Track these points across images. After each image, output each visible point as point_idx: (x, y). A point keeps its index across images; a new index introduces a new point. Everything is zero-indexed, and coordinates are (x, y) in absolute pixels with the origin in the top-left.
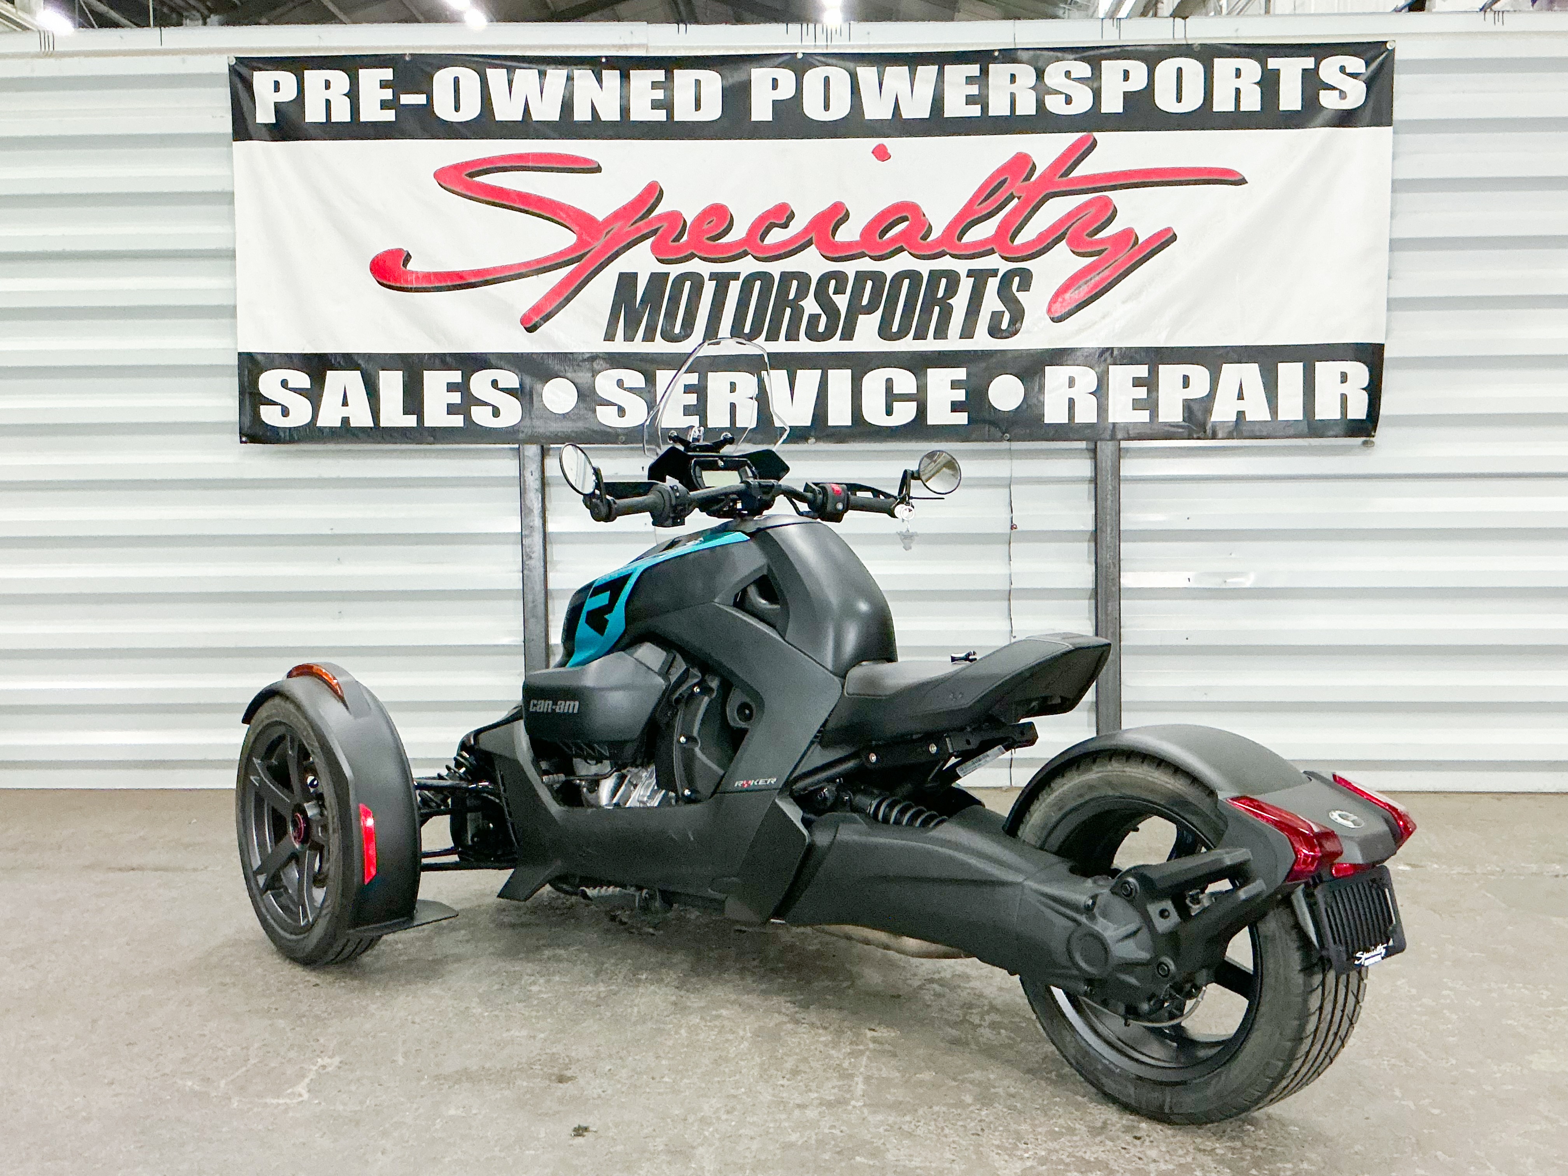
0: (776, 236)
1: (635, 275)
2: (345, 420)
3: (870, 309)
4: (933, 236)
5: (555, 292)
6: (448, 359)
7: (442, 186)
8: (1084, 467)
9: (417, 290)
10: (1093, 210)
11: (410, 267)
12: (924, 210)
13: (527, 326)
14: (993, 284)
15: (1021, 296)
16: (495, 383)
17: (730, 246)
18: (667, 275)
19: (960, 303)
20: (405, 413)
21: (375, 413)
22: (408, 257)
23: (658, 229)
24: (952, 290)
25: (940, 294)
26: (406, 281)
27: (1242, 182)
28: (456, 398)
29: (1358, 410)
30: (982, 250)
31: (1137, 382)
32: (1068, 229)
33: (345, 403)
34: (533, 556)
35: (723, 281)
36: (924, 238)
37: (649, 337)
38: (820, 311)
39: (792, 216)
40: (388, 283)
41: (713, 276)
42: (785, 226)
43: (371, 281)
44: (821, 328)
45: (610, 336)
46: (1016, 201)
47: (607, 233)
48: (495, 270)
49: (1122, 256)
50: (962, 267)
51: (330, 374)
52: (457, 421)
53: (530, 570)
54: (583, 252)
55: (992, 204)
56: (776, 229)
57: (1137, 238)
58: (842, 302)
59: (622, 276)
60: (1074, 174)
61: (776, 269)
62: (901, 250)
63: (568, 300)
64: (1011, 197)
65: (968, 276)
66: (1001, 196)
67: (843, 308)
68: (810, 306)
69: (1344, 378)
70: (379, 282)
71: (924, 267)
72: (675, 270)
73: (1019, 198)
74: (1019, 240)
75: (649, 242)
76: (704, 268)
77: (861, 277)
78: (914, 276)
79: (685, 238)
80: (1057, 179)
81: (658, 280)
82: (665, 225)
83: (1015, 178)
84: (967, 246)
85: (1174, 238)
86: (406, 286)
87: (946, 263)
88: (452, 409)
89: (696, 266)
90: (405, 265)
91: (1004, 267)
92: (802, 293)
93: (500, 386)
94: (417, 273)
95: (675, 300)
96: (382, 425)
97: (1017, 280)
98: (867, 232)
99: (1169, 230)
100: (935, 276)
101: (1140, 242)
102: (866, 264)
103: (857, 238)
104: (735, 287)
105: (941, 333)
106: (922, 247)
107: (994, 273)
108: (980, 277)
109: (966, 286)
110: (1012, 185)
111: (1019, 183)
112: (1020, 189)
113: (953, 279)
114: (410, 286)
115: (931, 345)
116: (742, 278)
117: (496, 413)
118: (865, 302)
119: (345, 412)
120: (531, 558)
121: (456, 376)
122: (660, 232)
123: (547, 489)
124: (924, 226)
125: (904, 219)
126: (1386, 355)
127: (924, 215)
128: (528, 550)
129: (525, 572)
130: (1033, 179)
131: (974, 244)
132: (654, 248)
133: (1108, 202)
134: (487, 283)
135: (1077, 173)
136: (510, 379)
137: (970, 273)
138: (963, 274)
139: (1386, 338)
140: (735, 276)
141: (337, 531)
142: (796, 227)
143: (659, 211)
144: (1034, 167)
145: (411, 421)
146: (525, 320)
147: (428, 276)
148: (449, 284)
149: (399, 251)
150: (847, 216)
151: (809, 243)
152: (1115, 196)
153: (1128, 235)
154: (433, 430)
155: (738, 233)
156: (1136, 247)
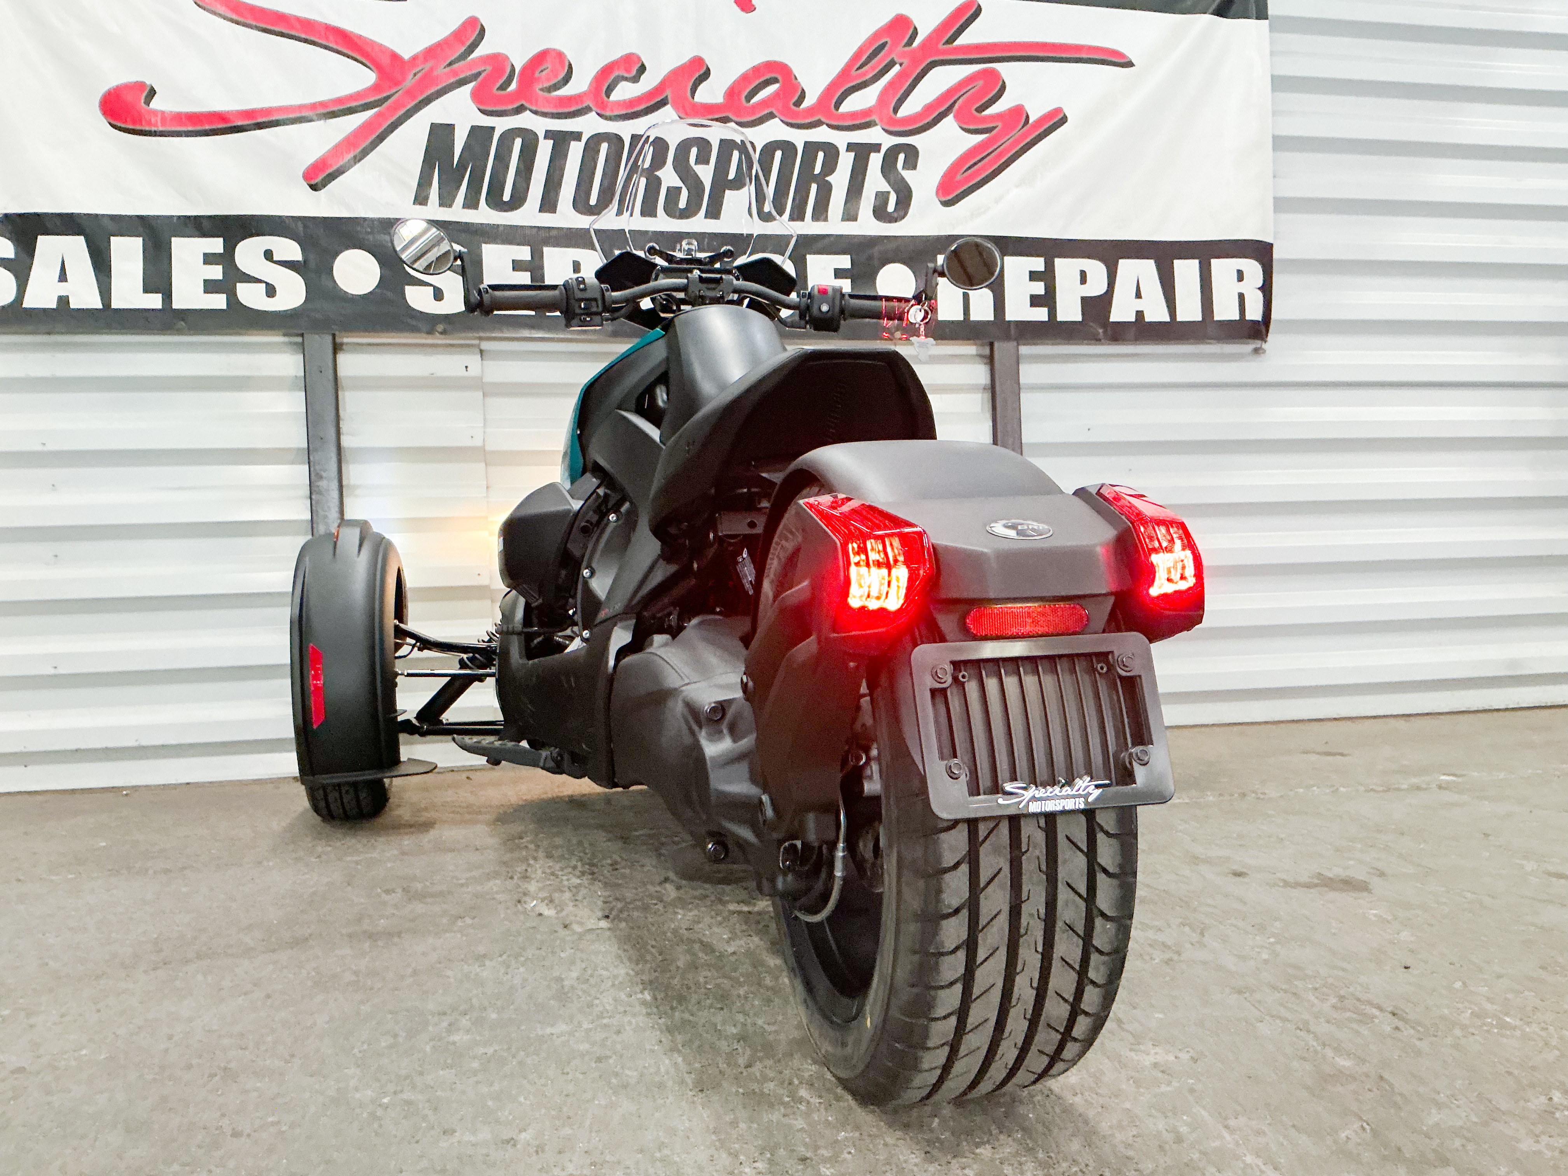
0: (625, 92)
1: (450, 128)
2: (63, 301)
3: (737, 184)
4: (806, 104)
5: (349, 142)
6: (205, 223)
7: (199, 6)
8: (980, 374)
9: (162, 134)
10: (980, 83)
11: (155, 104)
12: (796, 71)
13: (313, 182)
14: (875, 161)
15: (907, 175)
16: (268, 255)
17: (570, 99)
18: (493, 129)
19: (840, 180)
20: (146, 290)
21: (105, 291)
22: (152, 93)
23: (479, 74)
24: (830, 165)
25: (818, 170)
26: (149, 123)
27: (1130, 64)
28: (216, 272)
29: (1254, 313)
30: (862, 122)
31: (1034, 276)
32: (955, 102)
33: (63, 277)
34: (324, 474)
35: (561, 140)
36: (798, 103)
37: (471, 203)
38: (679, 183)
39: (642, 69)
40: (123, 126)
41: (549, 134)
42: (636, 79)
43: (102, 122)
44: (682, 204)
45: (421, 199)
46: (896, 69)
47: (415, 75)
48: (268, 111)
49: (1016, 133)
50: (841, 139)
51: (42, 240)
52: (219, 301)
53: (320, 493)
54: (385, 95)
55: (869, 71)
56: (623, 85)
57: (1028, 117)
58: (706, 173)
59: (434, 127)
60: (958, 42)
61: (626, 130)
62: (771, 116)
63: (365, 153)
64: (892, 64)
65: (847, 151)
66: (879, 62)
67: (707, 180)
68: (669, 177)
69: (1240, 276)
70: (110, 124)
71: (799, 138)
72: (501, 125)
73: (901, 65)
74: (903, 112)
75: (468, 88)
76: (539, 125)
77: (727, 146)
78: (788, 147)
79: (513, 86)
80: (941, 46)
81: (481, 135)
82: (489, 68)
83: (895, 44)
84: (844, 116)
85: (1064, 120)
86: (147, 129)
87: (822, 134)
88: (210, 287)
89: (526, 120)
90: (148, 103)
91: (888, 141)
92: (659, 161)
93: (275, 259)
94: (163, 113)
95: (502, 159)
96: (114, 306)
97: (902, 157)
98: (732, 93)
99: (1058, 110)
100: (811, 148)
101: (1031, 121)
102: (731, 132)
103: (719, 99)
104: (576, 150)
105: (820, 212)
106: (796, 115)
107: (876, 148)
108: (862, 152)
109: (846, 161)
110: (890, 52)
111: (900, 48)
112: (903, 55)
113: (831, 152)
114: (153, 129)
115: (809, 227)
116: (584, 139)
117: (271, 291)
118: (732, 175)
119: (63, 289)
120: (321, 477)
121: (216, 245)
122: (483, 75)
123: (340, 393)
124: (796, 91)
125: (775, 81)
126: (1275, 256)
127: (796, 79)
128: (317, 467)
129: (313, 497)
130: (916, 44)
131: (853, 115)
132: (476, 96)
133: (995, 74)
134: (260, 126)
135: (961, 41)
136: (289, 250)
137: (850, 147)
138: (842, 148)
139: (1275, 238)
140: (577, 136)
141: (50, 447)
142: (648, 83)
143: (481, 51)
144: (915, 32)
145: (155, 301)
146: (308, 175)
147: (179, 117)
148: (207, 127)
149: (141, 86)
150: (707, 74)
151: (663, 103)
152: (1004, 69)
153: (1018, 113)
154: (184, 314)
155: (579, 84)
156: (1028, 126)
